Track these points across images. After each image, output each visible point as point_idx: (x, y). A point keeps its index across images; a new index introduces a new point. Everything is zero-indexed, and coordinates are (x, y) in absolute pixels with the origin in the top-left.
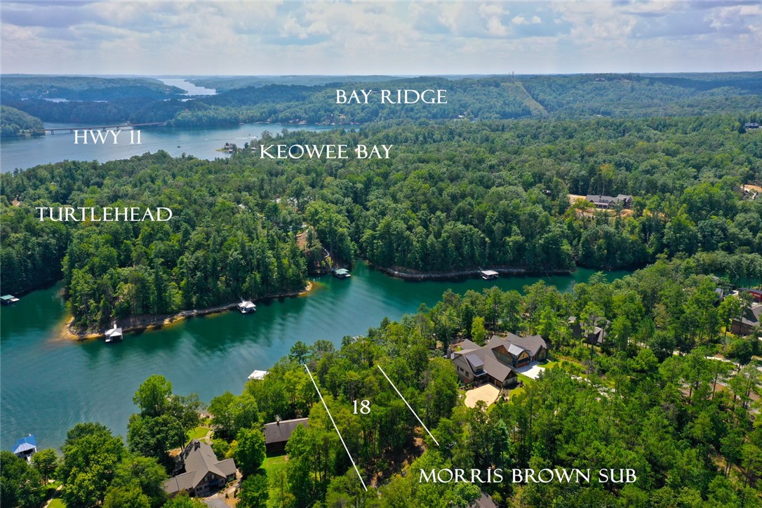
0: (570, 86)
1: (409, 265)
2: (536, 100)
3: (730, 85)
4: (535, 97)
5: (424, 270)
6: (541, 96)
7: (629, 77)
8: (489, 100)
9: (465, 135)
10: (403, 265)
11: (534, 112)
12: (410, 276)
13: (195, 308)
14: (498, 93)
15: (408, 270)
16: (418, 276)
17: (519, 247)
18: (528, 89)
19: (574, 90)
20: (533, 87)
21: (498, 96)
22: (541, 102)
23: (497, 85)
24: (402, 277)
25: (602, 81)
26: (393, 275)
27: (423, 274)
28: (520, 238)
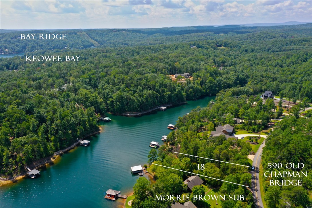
0: (105, 34)
1: (134, 110)
2: (94, 39)
3: (159, 33)
4: (93, 38)
5: (140, 112)
6: (95, 38)
7: (124, 30)
8: (75, 40)
9: (93, 55)
10: (131, 111)
11: (95, 45)
12: (135, 115)
13: (60, 150)
14: (77, 37)
15: (133, 113)
16: (138, 114)
17: (170, 97)
18: (89, 35)
19: (107, 36)
20: (91, 34)
21: (78, 38)
22: (96, 40)
23: (75, 34)
24: (132, 116)
25: (116, 31)
26: (128, 116)
27: (140, 113)
28: (169, 93)
